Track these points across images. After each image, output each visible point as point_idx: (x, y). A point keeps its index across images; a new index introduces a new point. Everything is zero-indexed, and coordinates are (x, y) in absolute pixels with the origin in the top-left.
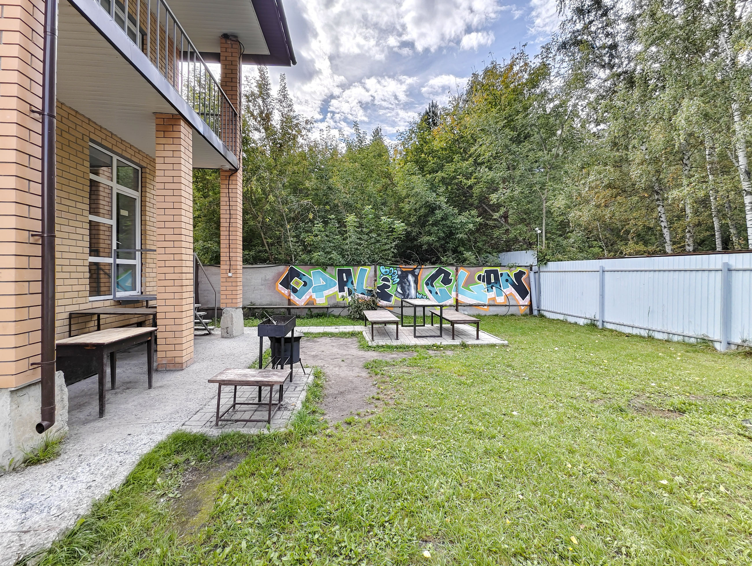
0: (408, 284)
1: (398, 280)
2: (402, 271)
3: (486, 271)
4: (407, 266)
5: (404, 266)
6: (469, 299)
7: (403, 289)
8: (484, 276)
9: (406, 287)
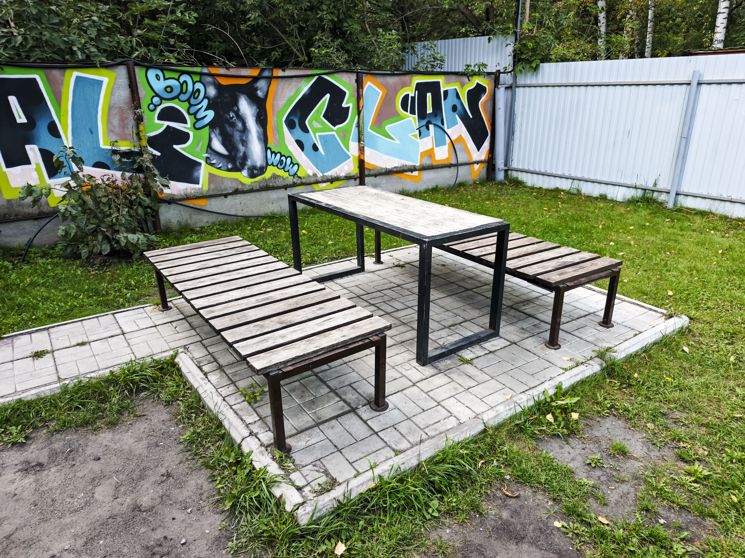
0: (240, 125)
1: (211, 114)
2: (219, 87)
3: (419, 86)
4: (233, 72)
5: (222, 71)
6: (386, 157)
7: (227, 142)
8: (413, 98)
9: (237, 136)
